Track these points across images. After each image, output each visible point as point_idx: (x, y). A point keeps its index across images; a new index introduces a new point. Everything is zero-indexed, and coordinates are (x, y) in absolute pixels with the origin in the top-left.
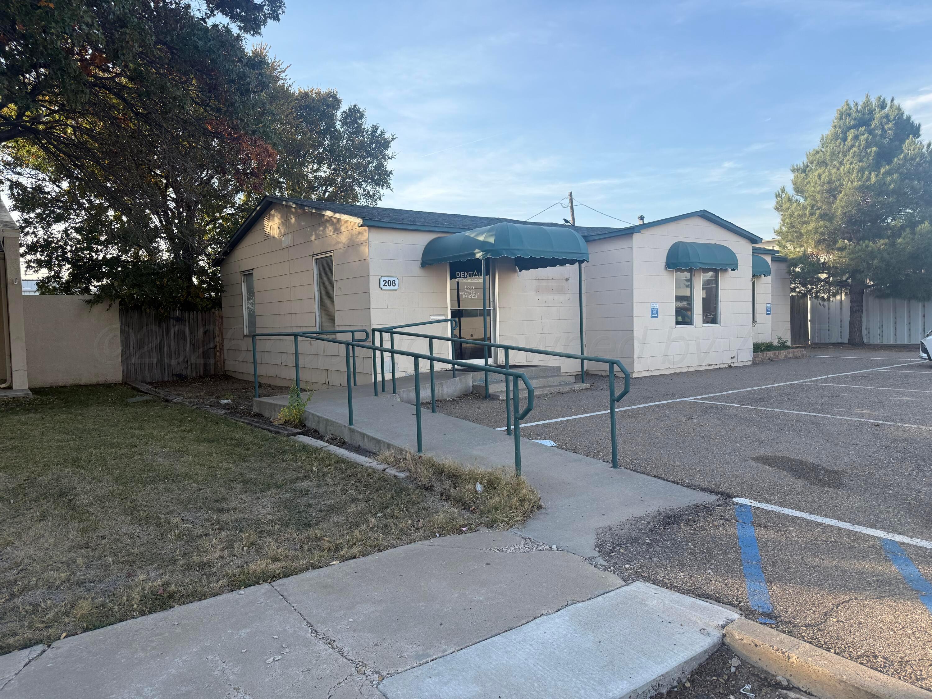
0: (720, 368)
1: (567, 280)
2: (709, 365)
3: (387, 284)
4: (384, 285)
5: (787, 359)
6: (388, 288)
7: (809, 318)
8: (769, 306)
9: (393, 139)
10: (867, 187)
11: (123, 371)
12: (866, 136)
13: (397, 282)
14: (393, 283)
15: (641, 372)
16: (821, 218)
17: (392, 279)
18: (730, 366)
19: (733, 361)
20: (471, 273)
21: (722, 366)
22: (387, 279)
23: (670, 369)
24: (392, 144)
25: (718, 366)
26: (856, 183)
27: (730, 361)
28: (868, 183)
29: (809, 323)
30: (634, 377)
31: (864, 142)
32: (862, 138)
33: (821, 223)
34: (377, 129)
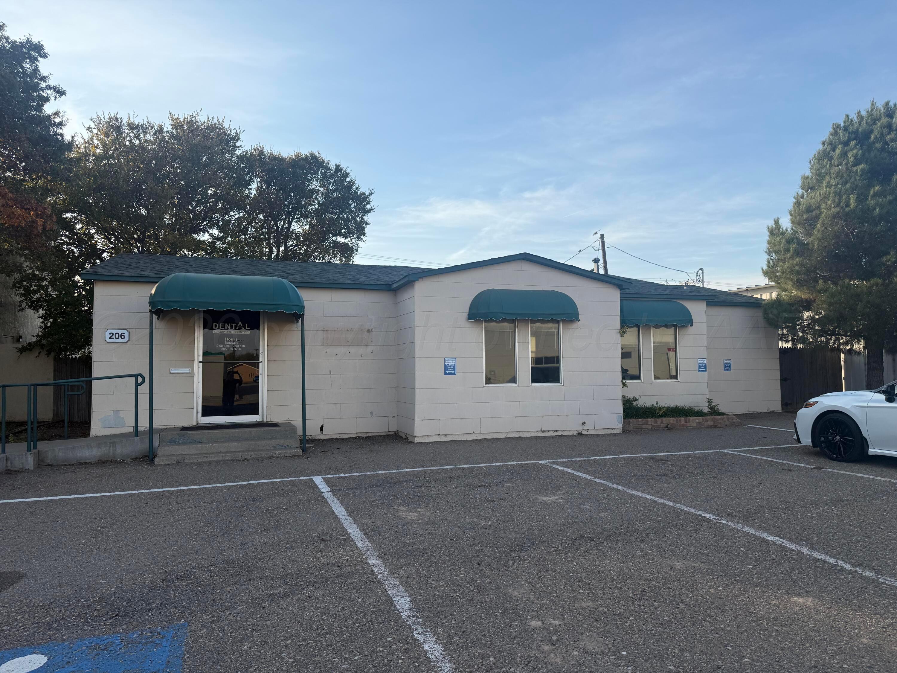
0: (562, 435)
1: (369, 331)
2: (543, 432)
3: (114, 337)
4: (110, 338)
6: (114, 340)
8: (703, 362)
10: (847, 214)
11: (54, 411)
12: (855, 151)
14: (122, 336)
15: (428, 436)
17: (120, 332)
18: (580, 434)
19: (585, 427)
20: (234, 325)
21: (565, 433)
22: (114, 332)
23: (475, 435)
25: (560, 433)
26: (833, 210)
27: (581, 428)
28: (847, 209)
30: (416, 442)
31: (852, 159)
32: (850, 154)
33: (797, 260)
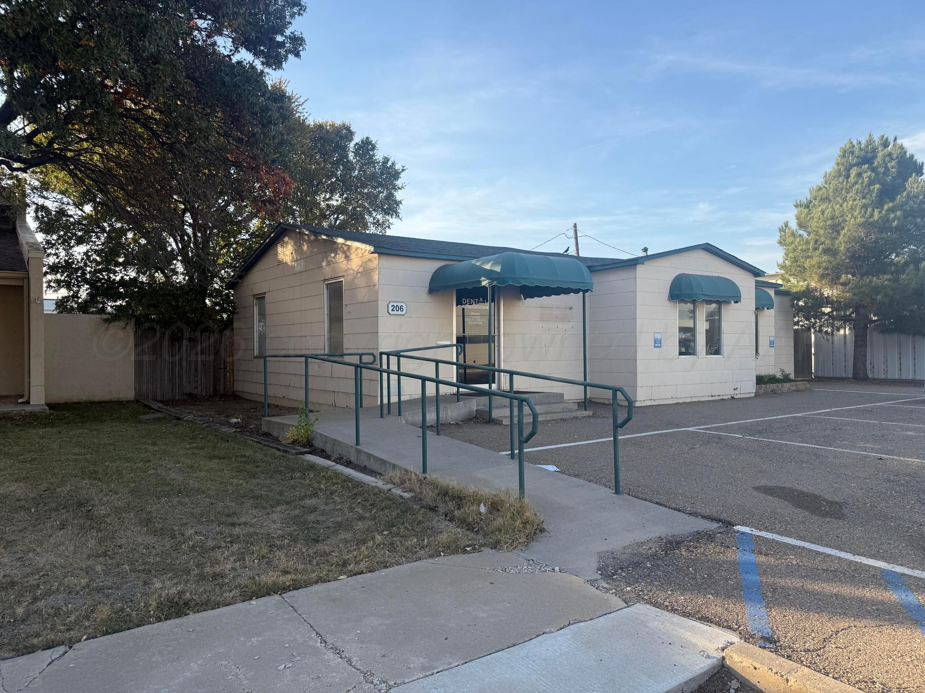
0: (723, 399)
1: (571, 308)
2: (712, 396)
3: (395, 309)
4: (392, 310)
5: (790, 392)
6: (395, 312)
7: (813, 352)
8: (772, 339)
9: (403, 170)
10: (871, 224)
11: (135, 389)
12: (869, 173)
13: (404, 308)
14: (401, 308)
15: (644, 401)
16: (825, 253)
17: (400, 305)
18: (733, 398)
19: (736, 392)
20: (477, 300)
21: (725, 397)
22: (395, 304)
23: (673, 399)
24: (402, 175)
25: (721, 397)
26: (859, 219)
27: (732, 393)
28: (871, 220)
29: (813, 357)
30: (637, 406)
31: (867, 179)
32: (865, 175)
33: (825, 258)
34: (388, 161)
